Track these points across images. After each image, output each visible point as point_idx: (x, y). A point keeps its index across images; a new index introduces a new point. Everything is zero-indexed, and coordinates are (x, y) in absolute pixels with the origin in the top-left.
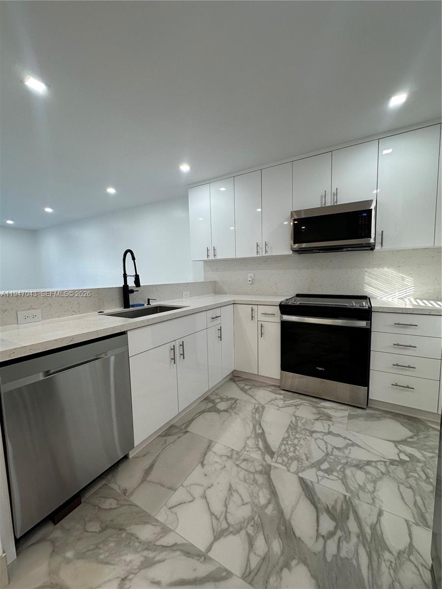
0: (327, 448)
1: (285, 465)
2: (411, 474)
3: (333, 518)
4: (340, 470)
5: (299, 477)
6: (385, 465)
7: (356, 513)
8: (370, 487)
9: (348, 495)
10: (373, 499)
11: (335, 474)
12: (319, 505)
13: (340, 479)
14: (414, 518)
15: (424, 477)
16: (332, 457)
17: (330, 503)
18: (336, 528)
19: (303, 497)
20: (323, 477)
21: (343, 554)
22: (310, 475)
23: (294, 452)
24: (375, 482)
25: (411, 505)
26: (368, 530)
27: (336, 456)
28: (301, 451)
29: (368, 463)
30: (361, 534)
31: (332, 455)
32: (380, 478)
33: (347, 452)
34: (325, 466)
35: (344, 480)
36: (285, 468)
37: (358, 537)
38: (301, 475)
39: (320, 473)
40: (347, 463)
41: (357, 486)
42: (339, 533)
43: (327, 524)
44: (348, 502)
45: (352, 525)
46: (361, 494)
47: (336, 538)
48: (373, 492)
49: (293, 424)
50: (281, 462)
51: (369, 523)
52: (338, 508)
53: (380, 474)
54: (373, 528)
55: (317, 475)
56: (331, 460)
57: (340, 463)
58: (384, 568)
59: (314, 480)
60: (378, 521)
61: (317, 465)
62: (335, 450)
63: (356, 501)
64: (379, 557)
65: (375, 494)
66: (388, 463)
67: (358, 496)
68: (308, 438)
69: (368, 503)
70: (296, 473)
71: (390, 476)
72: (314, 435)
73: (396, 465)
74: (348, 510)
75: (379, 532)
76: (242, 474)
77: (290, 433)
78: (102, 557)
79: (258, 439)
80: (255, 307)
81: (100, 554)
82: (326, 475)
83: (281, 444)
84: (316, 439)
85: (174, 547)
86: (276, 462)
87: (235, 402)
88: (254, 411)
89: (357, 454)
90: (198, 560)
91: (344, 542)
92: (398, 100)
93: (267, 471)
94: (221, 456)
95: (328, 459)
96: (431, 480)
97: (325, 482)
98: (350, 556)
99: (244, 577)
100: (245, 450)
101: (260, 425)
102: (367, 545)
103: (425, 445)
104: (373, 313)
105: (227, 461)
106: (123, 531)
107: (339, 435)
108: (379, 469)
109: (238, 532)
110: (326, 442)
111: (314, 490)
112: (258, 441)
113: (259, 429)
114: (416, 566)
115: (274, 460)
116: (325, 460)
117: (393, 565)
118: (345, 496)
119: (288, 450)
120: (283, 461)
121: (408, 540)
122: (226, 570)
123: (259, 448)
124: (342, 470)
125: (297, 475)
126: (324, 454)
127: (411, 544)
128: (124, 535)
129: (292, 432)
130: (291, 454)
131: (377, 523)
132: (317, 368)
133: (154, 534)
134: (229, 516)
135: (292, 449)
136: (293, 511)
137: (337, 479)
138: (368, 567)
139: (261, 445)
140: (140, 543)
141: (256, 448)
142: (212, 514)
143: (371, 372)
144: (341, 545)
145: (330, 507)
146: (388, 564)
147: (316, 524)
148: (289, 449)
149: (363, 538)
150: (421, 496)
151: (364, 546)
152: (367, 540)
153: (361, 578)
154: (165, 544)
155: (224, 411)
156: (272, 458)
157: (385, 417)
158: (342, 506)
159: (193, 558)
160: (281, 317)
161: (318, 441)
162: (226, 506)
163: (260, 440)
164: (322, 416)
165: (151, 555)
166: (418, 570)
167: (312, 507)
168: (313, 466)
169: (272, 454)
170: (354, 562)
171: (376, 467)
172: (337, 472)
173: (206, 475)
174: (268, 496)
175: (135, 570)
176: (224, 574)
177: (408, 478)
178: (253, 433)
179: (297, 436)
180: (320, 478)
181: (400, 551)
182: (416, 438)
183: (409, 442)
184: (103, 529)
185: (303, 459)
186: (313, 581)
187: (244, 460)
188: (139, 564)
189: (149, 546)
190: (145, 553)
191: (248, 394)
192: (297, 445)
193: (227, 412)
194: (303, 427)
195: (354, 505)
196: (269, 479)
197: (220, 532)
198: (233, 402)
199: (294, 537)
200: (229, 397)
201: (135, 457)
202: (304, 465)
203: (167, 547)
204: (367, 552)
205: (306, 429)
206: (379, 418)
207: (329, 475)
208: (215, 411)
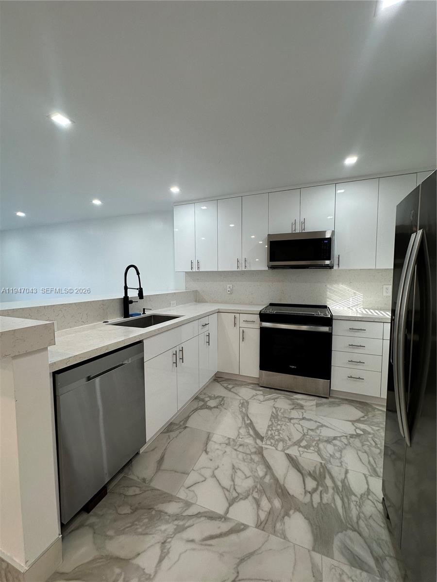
0: (303, 430)
1: (273, 446)
2: (365, 443)
3: (315, 479)
4: (315, 446)
5: (286, 454)
6: (347, 439)
7: (330, 474)
8: (338, 455)
9: (323, 462)
10: (341, 463)
11: (312, 448)
12: (303, 472)
13: (316, 452)
14: (369, 472)
15: (374, 444)
16: (308, 436)
17: (311, 469)
18: (318, 485)
19: (291, 467)
20: (303, 452)
21: (325, 501)
22: (294, 451)
23: (279, 436)
24: (341, 451)
25: (367, 463)
26: (339, 484)
27: (311, 436)
28: (284, 434)
29: (335, 438)
30: (336, 487)
31: (308, 435)
32: (345, 448)
33: (318, 431)
34: (304, 443)
35: (319, 452)
36: (274, 448)
37: (333, 489)
38: (287, 452)
39: (301, 449)
40: (319, 440)
41: (328, 455)
42: (320, 488)
43: (311, 484)
44: (324, 467)
45: (328, 482)
46: (332, 460)
47: (318, 492)
48: (340, 458)
49: (274, 414)
50: (270, 444)
51: (340, 479)
52: (318, 472)
53: (344, 445)
54: (343, 482)
55: (299, 451)
56: (308, 439)
57: (315, 440)
58: (352, 505)
59: (298, 454)
60: (346, 477)
61: (297, 443)
62: (309, 431)
63: (329, 466)
64: (348, 500)
65: (342, 459)
66: (348, 437)
67: (330, 462)
68: (287, 423)
69: (338, 466)
70: (283, 451)
71: (351, 446)
72: (292, 421)
73: (355, 438)
74: (324, 472)
75: (347, 484)
76: (241, 456)
77: (273, 421)
78: (140, 530)
79: (248, 428)
80: (237, 315)
81: (137, 529)
82: (306, 450)
83: (268, 430)
84: (294, 424)
85: (198, 515)
86: (266, 444)
87: (223, 400)
88: (240, 405)
89: (326, 433)
90: (220, 521)
91: (325, 494)
92: (351, 161)
93: (260, 452)
94: (220, 444)
95: (305, 438)
96: (379, 446)
97: (305, 455)
98: (329, 502)
99: (258, 526)
100: (239, 438)
101: (248, 417)
102: (340, 494)
103: (373, 422)
104: (334, 321)
105: (226, 447)
106: (152, 510)
107: (311, 420)
108: (342, 442)
109: (246, 498)
110: (302, 426)
111: (298, 462)
112: (249, 430)
113: (248, 420)
114: (372, 502)
115: (264, 443)
116: (303, 439)
117: (358, 503)
118: (321, 463)
119: (273, 435)
120: (271, 443)
121: (367, 486)
122: (243, 524)
123: (251, 435)
124: (317, 445)
125: (284, 452)
126: (302, 435)
127: (368, 489)
128: (154, 512)
129: (275, 421)
130: (277, 437)
131: (345, 478)
132: (290, 366)
133: (179, 508)
134: (236, 487)
135: (277, 433)
136: (285, 478)
137: (313, 452)
138: (342, 507)
139: (251, 432)
140: (169, 516)
141: (248, 435)
142: (223, 488)
143: (332, 368)
144: (322, 495)
145: (312, 472)
146: (355, 503)
147: (303, 485)
148: (275, 433)
149: (337, 489)
150: (373, 457)
151: (338, 494)
152: (339, 490)
153: (338, 515)
154: (190, 514)
155: (214, 407)
156: (262, 441)
157: (343, 404)
158: (320, 470)
159: (216, 520)
160: (261, 324)
161: (296, 425)
162: (233, 481)
163: (250, 428)
164: (296, 406)
165: (181, 523)
166: (374, 504)
167: (299, 474)
168: (295, 444)
169: (262, 439)
170: (333, 505)
171: (341, 441)
172: (313, 447)
173: (211, 460)
174: (265, 470)
175: (171, 535)
176: (242, 527)
177: (363, 446)
178: (243, 423)
179: (279, 423)
180: (301, 453)
181: (362, 494)
182: (366, 417)
183: (363, 420)
184: (134, 511)
185: (286, 440)
186: (307, 521)
187: (241, 445)
188: (173, 530)
189: (177, 517)
190: (176, 522)
191: (233, 392)
192: (280, 430)
193: (217, 408)
194: (282, 416)
195: (328, 468)
196: (263, 457)
197: (232, 500)
198: (221, 399)
199: (289, 496)
200: (216, 396)
201: (145, 452)
202: (288, 444)
203: (192, 516)
204: (340, 497)
205: (285, 417)
206: (339, 405)
207: (307, 449)
208: (207, 408)
